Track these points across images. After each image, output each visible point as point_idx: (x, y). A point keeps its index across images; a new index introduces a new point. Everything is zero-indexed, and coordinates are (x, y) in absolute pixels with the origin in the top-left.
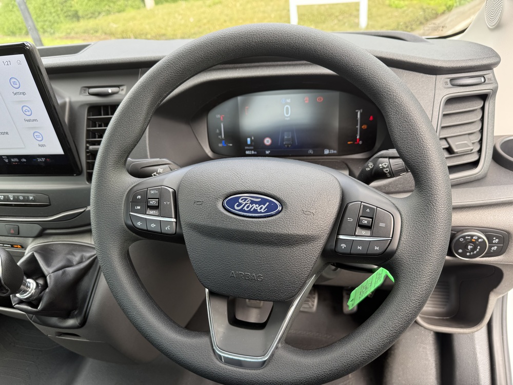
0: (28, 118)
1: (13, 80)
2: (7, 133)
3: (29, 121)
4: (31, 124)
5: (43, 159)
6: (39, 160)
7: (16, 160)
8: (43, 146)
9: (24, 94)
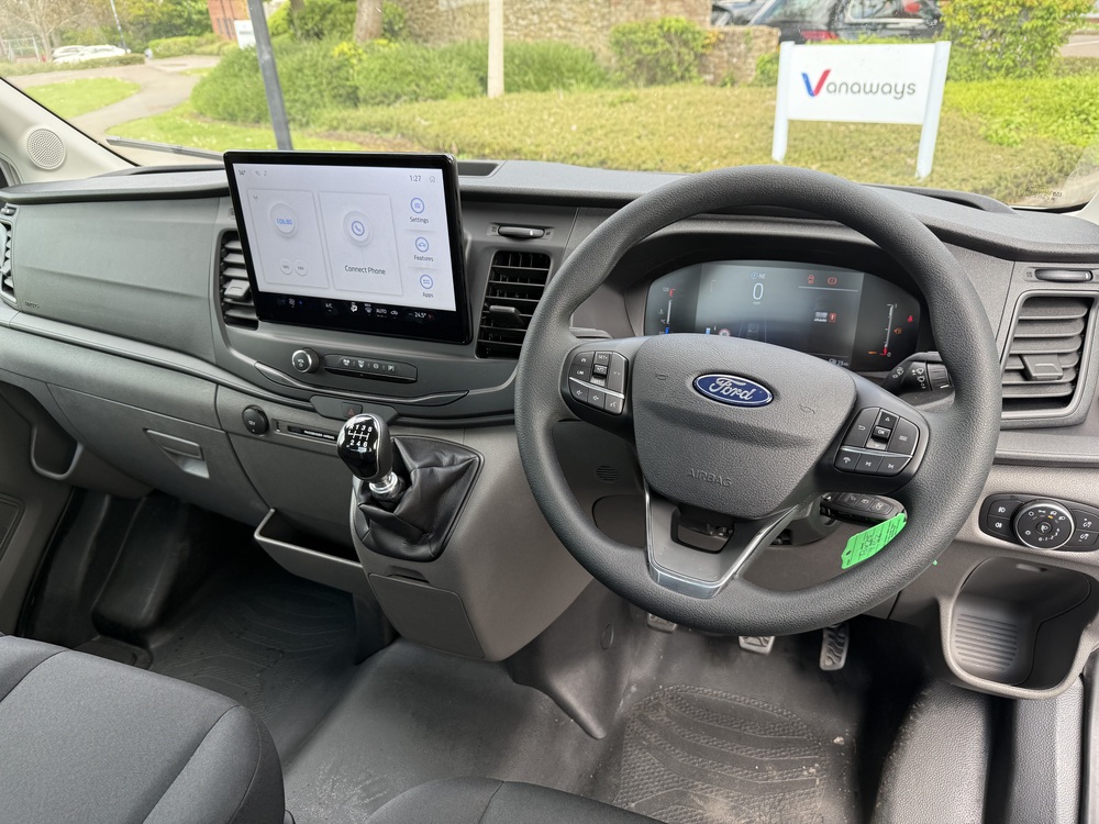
0: (421, 254)
1: (417, 201)
2: (383, 272)
3: (421, 259)
4: (423, 263)
5: (424, 315)
6: (418, 315)
7: (384, 311)
8: (429, 296)
9: (425, 221)
